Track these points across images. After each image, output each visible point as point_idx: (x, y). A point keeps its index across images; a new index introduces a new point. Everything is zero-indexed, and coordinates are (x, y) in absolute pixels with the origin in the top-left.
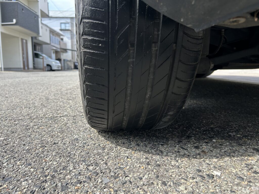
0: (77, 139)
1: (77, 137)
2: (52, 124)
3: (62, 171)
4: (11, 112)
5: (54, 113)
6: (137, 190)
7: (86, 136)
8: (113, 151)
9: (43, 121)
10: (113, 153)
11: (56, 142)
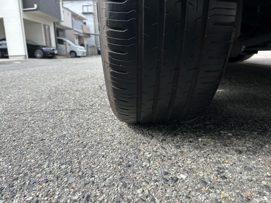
0: (65, 136)
1: (66, 133)
2: (48, 119)
3: (35, 170)
4: (16, 105)
5: (56, 106)
6: (95, 191)
7: (75, 132)
8: (92, 150)
9: (42, 115)
10: (91, 151)
11: (44, 138)
